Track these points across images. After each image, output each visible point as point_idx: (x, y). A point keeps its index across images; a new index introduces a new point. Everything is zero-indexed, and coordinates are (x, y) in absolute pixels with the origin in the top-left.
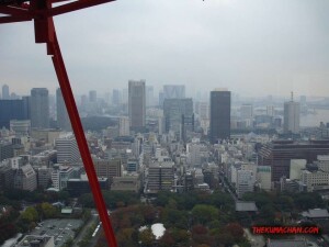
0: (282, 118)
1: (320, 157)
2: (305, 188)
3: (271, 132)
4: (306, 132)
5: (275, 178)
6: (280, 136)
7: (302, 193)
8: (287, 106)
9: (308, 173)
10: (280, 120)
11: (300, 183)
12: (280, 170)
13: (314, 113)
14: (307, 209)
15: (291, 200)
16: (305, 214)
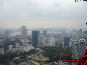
0: (6, 34)
1: (16, 44)
2: (13, 52)
3: (3, 38)
4: (12, 38)
5: (5, 51)
6: (5, 39)
7: (12, 54)
8: (7, 31)
9: (13, 48)
10: (5, 35)
11: (12, 51)
12: (6, 48)
13: (14, 33)
14: (14, 58)
15: (10, 56)
16: (14, 59)
